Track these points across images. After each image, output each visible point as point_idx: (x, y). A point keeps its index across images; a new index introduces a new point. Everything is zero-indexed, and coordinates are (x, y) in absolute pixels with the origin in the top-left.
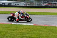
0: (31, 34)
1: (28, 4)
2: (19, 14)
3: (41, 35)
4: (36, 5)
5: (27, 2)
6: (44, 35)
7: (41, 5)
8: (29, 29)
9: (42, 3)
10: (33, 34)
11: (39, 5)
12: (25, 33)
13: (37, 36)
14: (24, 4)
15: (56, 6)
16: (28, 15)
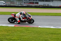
0: (12, 36)
1: (8, 4)
2: (21, 15)
3: (23, 37)
4: (17, 4)
5: (7, 1)
6: (25, 37)
7: (22, 4)
8: (9, 30)
9: (23, 2)
10: (14, 36)
11: (20, 4)
12: (5, 35)
13: (18, 38)
14: (4, 3)
15: (38, 6)
16: (30, 16)
